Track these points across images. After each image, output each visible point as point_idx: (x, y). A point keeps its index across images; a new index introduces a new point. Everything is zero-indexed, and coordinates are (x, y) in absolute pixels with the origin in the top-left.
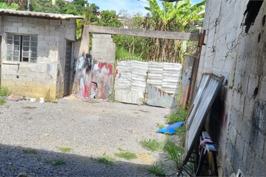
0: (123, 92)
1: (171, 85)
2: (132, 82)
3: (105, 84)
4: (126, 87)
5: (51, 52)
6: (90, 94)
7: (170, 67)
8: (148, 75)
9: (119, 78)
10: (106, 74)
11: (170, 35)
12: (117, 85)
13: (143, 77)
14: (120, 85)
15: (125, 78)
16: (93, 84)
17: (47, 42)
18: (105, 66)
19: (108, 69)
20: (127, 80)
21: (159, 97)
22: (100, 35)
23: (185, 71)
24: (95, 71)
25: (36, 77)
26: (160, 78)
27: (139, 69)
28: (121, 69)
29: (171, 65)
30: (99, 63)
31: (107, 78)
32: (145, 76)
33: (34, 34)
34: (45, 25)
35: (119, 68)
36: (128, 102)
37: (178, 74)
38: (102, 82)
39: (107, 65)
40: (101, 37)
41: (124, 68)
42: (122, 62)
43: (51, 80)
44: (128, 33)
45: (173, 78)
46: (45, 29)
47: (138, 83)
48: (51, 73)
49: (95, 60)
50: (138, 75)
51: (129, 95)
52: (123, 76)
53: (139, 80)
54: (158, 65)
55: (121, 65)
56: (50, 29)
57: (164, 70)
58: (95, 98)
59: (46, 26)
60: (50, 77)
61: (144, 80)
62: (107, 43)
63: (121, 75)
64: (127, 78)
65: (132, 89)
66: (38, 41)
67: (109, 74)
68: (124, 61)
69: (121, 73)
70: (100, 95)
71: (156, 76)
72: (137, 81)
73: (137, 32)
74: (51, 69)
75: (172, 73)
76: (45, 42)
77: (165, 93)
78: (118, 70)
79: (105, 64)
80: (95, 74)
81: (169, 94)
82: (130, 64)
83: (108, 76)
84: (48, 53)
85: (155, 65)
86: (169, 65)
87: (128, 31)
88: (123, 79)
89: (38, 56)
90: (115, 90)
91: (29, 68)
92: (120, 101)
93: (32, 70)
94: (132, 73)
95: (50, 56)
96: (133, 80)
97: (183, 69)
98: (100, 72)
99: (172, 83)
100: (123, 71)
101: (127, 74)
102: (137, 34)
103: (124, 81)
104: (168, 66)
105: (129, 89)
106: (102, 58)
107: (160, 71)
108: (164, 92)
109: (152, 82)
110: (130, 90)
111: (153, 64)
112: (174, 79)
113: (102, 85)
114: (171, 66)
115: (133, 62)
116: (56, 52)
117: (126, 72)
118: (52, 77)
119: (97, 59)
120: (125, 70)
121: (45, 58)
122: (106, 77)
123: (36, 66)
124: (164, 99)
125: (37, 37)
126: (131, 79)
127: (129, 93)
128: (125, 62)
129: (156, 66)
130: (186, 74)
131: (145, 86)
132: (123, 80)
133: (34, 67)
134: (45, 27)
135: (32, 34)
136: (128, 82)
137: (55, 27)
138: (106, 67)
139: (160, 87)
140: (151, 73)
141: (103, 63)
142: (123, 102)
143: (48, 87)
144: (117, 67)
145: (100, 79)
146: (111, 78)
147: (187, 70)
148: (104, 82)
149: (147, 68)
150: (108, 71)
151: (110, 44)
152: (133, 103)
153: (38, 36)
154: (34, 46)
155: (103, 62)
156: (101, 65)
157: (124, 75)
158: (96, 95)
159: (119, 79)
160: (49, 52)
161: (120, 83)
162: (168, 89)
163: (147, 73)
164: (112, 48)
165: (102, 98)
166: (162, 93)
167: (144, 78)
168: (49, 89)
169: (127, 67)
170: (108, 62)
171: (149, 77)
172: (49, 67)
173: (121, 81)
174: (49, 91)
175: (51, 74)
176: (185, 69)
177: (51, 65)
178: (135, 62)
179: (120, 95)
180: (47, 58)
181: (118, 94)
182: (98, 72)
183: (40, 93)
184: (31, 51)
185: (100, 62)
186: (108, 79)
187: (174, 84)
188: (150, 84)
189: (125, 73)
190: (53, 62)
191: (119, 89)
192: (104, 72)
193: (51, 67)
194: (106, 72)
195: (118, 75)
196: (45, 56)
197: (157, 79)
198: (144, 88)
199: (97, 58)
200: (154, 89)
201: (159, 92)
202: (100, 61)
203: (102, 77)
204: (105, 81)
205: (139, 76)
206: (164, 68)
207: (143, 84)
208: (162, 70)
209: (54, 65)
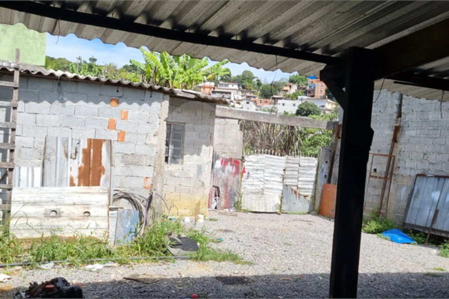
0: (253, 198)
1: (307, 185)
2: (265, 183)
3: (229, 188)
4: (257, 191)
5: (204, 147)
6: (212, 203)
7: (306, 163)
8: (285, 173)
9: (247, 178)
10: (231, 173)
11: (306, 122)
12: (245, 188)
13: (279, 176)
14: (249, 187)
15: (255, 179)
16: (214, 188)
17: (198, 133)
18: (229, 163)
19: (233, 168)
20: (257, 182)
21: (295, 202)
22: (223, 120)
23: (321, 167)
24: (216, 170)
25: (181, 185)
26: (295, 176)
27: (274, 166)
28: (250, 166)
29: (306, 159)
30: (221, 159)
31: (232, 180)
32: (282, 175)
33: (180, 121)
34: (196, 110)
35: (247, 166)
36: (261, 211)
37: (314, 172)
38: (226, 185)
39: (233, 161)
40: (225, 123)
41: (254, 165)
42: (251, 157)
43: (202, 188)
44: (258, 118)
45: (308, 176)
46: (196, 115)
47: (273, 185)
48: (202, 178)
49: (217, 155)
50: (272, 173)
51: (261, 201)
52: (253, 176)
53: (274, 181)
54: (294, 160)
55: (249, 161)
56: (203, 115)
57: (300, 166)
58: (216, 208)
59: (198, 112)
60: (201, 184)
61: (281, 180)
62: (232, 131)
63: (250, 175)
64: (258, 179)
65: (264, 193)
66: (186, 132)
67: (235, 174)
68: (254, 156)
69: (250, 172)
70: (223, 203)
71: (292, 175)
72: (272, 183)
73: (270, 118)
74: (203, 173)
75: (308, 170)
76: (195, 133)
77: (301, 195)
78: (246, 167)
79: (231, 160)
80: (217, 175)
81: (305, 196)
82: (263, 160)
83: (234, 177)
84: (199, 149)
85: (291, 159)
86: (305, 159)
87: (259, 116)
88: (253, 179)
89: (184, 154)
90: (243, 195)
91: (171, 171)
92: (250, 210)
93: (176, 175)
94: (264, 171)
95: (202, 154)
96: (267, 180)
97: (318, 164)
98: (223, 171)
99: (307, 183)
100: (252, 169)
101: (258, 172)
102: (269, 120)
103: (255, 183)
104: (303, 161)
105: (261, 193)
106: (227, 152)
107: (296, 168)
108: (299, 194)
109: (288, 181)
110: (263, 194)
111: (289, 160)
112: (309, 178)
113: (226, 189)
114: (307, 161)
115: (266, 157)
116: (210, 148)
117: (257, 170)
118: (203, 183)
119: (220, 154)
120: (255, 168)
121: (195, 157)
122: (231, 178)
123: (181, 168)
124: (300, 203)
125: (184, 127)
126: (264, 179)
127: (262, 198)
128: (256, 157)
129: (292, 162)
130: (323, 170)
131: (281, 188)
132: (253, 181)
133: (178, 169)
134: (196, 112)
135: (177, 121)
136: (259, 183)
137: (211, 113)
138: (232, 165)
139: (295, 188)
140: (287, 171)
141: (226, 159)
142: (254, 210)
143: (198, 198)
144: (245, 164)
145: (223, 180)
146: (238, 179)
147: (323, 166)
148: (228, 185)
149: (284, 165)
150: (234, 169)
151: (237, 133)
152: (268, 211)
153: (186, 125)
154: (178, 139)
155: (228, 158)
156: (225, 162)
157: (254, 174)
158: (218, 204)
159: (247, 180)
160: (201, 149)
161: (249, 185)
162: (304, 190)
163: (284, 170)
164: (239, 139)
165: (226, 208)
166: (298, 195)
167: (281, 177)
168: (200, 202)
169: (258, 163)
170: (234, 157)
171: (285, 176)
172: (200, 169)
173: (250, 183)
174: (199, 204)
175: (202, 180)
176: (321, 165)
177: (203, 166)
178: (269, 157)
179: (248, 202)
180: (197, 157)
181: (246, 200)
182: (221, 172)
183: (185, 209)
184: (173, 146)
185: (223, 158)
186: (234, 181)
187: (309, 183)
188: (286, 185)
189: (255, 172)
190: (206, 161)
191: (248, 194)
192: (228, 171)
193: (203, 170)
194: (231, 170)
195: (245, 175)
196: (195, 153)
197: (292, 178)
198: (280, 190)
199: (219, 152)
200: (290, 191)
201: (295, 195)
202: (223, 155)
203: (226, 178)
204: (230, 183)
205: (274, 175)
206: (301, 164)
207: (279, 185)
208: (298, 166)
209: (207, 166)
